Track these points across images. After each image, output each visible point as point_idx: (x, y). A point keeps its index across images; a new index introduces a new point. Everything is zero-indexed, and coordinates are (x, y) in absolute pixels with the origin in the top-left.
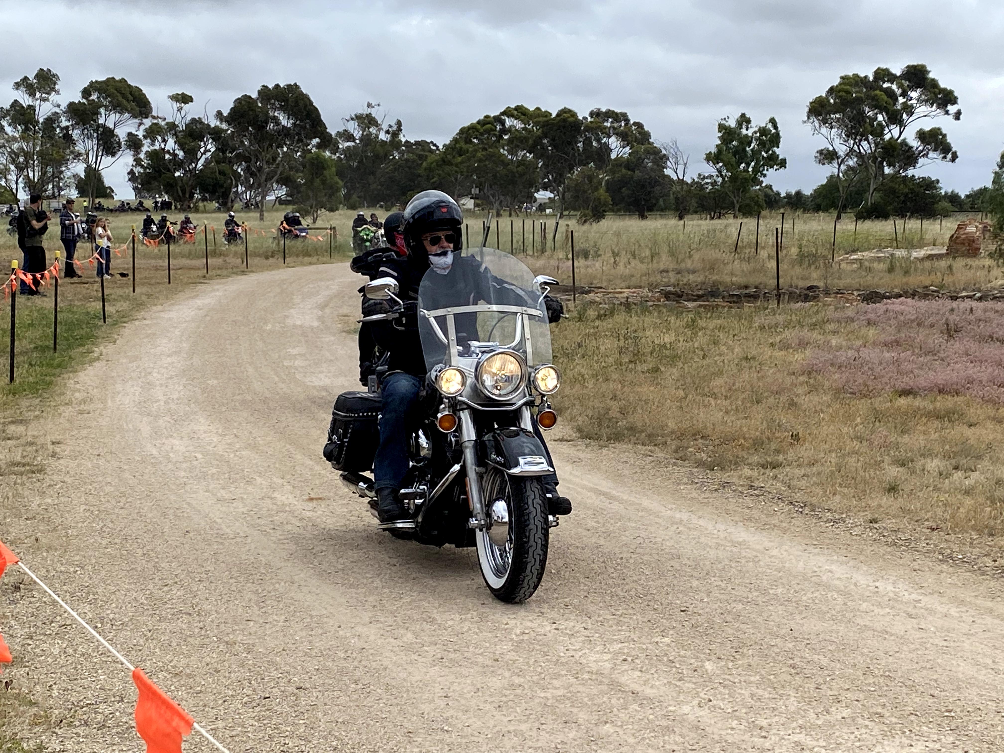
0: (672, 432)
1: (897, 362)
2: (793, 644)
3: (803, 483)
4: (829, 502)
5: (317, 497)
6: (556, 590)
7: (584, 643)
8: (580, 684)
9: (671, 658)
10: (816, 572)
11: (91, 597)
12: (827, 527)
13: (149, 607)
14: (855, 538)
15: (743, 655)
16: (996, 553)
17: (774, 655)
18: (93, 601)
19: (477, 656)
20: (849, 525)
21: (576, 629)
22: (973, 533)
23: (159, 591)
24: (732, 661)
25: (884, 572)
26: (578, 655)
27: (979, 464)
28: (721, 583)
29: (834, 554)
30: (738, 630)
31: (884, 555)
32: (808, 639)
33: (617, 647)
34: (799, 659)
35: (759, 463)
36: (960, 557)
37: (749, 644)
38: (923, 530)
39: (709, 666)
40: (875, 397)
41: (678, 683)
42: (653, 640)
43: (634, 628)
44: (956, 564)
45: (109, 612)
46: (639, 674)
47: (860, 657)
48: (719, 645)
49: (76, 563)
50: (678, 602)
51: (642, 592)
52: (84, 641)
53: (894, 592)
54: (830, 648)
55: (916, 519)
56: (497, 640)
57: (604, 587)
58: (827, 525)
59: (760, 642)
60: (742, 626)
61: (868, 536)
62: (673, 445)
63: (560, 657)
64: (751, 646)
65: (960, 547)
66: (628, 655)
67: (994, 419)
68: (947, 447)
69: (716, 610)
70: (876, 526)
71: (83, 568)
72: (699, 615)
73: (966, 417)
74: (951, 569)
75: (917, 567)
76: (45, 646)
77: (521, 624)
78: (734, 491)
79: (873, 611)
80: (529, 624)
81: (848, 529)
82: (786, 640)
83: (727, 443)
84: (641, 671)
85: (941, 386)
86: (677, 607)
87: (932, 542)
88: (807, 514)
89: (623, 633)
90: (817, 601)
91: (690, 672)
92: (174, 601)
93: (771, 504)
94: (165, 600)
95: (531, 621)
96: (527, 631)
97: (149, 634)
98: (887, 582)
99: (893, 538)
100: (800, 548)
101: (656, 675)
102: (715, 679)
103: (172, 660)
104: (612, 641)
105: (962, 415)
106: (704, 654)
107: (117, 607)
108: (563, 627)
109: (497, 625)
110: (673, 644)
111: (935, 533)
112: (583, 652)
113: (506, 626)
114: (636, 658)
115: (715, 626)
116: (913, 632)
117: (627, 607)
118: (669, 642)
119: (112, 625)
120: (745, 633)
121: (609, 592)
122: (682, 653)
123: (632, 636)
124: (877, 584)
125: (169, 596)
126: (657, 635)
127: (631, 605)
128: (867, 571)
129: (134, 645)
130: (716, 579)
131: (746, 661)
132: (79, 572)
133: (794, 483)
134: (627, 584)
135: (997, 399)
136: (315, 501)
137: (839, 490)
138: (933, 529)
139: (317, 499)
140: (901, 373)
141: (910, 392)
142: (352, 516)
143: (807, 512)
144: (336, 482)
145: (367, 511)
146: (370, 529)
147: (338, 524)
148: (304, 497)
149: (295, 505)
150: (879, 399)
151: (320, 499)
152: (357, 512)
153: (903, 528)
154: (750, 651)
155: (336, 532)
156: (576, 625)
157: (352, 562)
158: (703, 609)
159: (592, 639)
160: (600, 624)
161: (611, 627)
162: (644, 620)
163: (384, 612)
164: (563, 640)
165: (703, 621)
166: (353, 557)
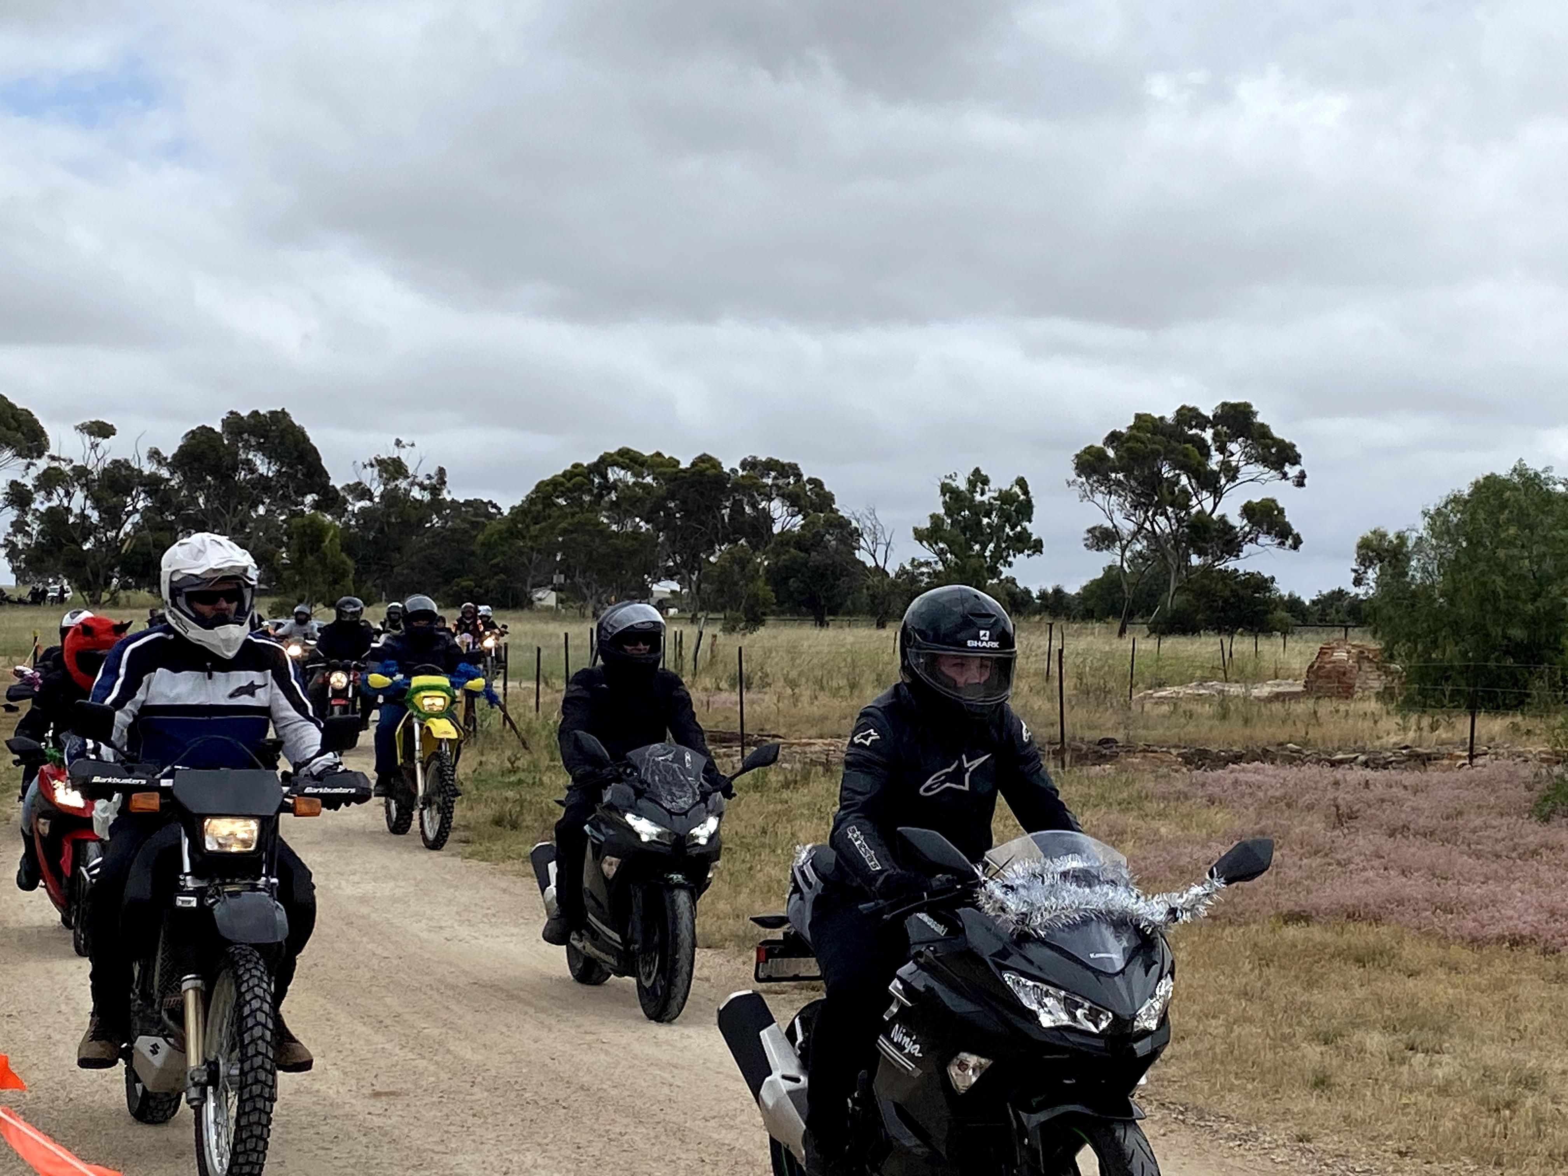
3: (1172, 1070)
4: (1224, 1105)
5: (387, 1090)
12: (1230, 1148)
14: (1280, 1167)
20: (1266, 1145)
22: (1468, 1161)
27: (1444, 1042)
38: (1386, 1155)
40: (1247, 924)
55: (1371, 1135)
58: (1231, 1144)
61: (1301, 1163)
67: (1444, 964)
68: (1387, 1012)
70: (1307, 1146)
73: (1400, 959)
85: (1351, 910)
88: (1193, 1125)
99: (1343, 1168)
105: (1394, 957)
111: (1407, 1160)
135: (1442, 932)
136: (383, 1098)
137: (1236, 1083)
138: (1400, 1153)
139: (386, 1094)
140: (1281, 886)
141: (1302, 917)
142: (451, 1124)
143: (1193, 1121)
144: (413, 1063)
145: (474, 1115)
146: (486, 1148)
147: (430, 1139)
148: (364, 1091)
149: (352, 1105)
150: (1254, 927)
151: (392, 1093)
152: (458, 1118)
153: (1356, 1152)
155: (430, 1153)
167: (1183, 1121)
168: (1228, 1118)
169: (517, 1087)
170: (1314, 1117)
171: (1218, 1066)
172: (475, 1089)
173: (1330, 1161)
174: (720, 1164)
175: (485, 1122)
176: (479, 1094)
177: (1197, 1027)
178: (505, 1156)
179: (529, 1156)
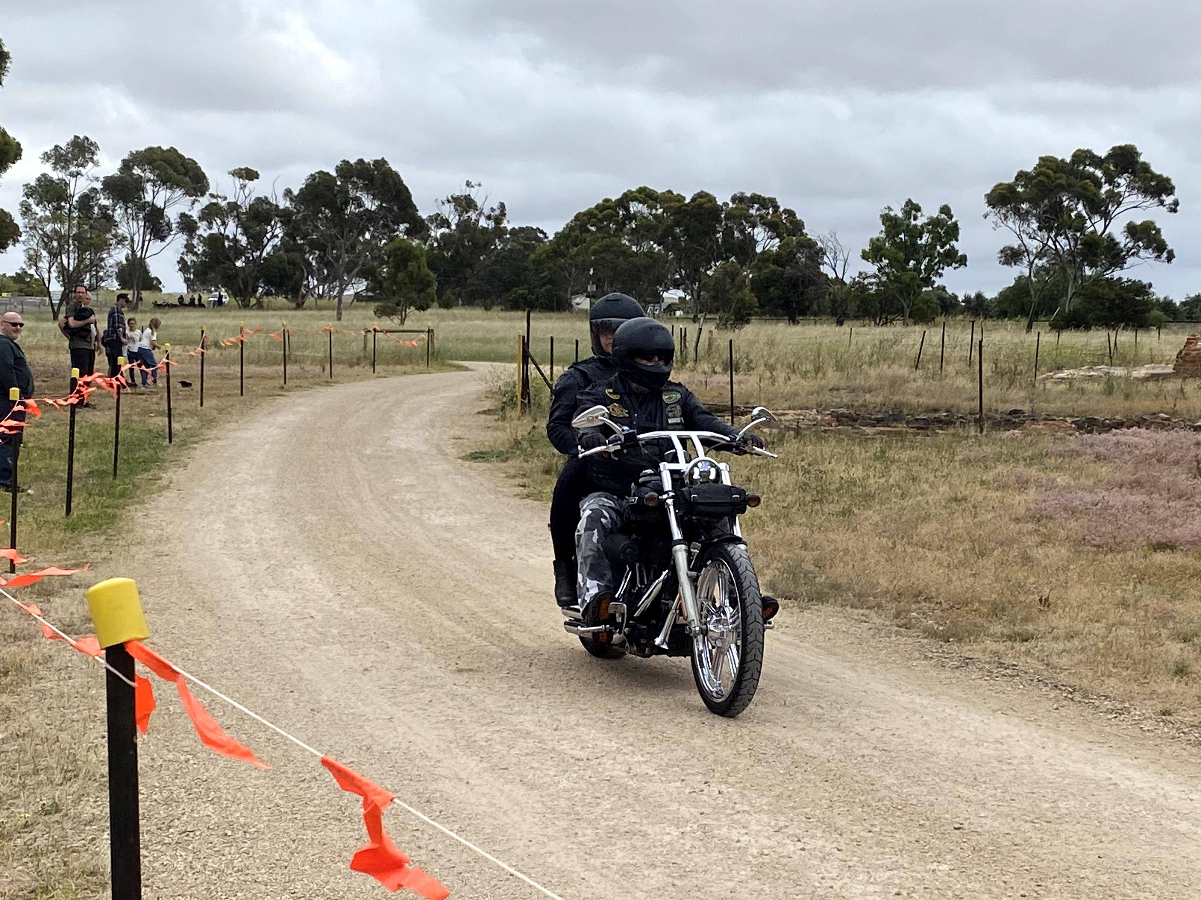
0: (887, 592)
2: (1107, 876)
3: (1064, 661)
4: (1104, 687)
5: (467, 668)
6: (790, 796)
7: (842, 870)
9: (957, 893)
10: (1110, 779)
11: (212, 794)
12: (1108, 719)
13: (286, 810)
14: (1148, 734)
15: (1048, 891)
17: (1087, 891)
18: (216, 800)
19: (709, 884)
20: (1137, 718)
21: (827, 850)
23: (296, 789)
25: (1196, 782)
26: (837, 885)
28: (994, 792)
29: (1125, 754)
30: (1033, 856)
31: (1189, 757)
33: (884, 875)
35: (1002, 635)
37: (1052, 875)
40: (1124, 551)
42: (928, 867)
43: (901, 851)
45: (238, 815)
48: (1012, 875)
49: (187, 749)
50: (947, 816)
51: (899, 801)
52: (213, 853)
56: (730, 862)
57: (851, 794)
58: (1109, 716)
59: (1064, 873)
60: (1036, 850)
61: (1164, 732)
62: (892, 607)
63: (816, 887)
64: (1054, 877)
66: (901, 886)
69: (999, 828)
70: (1169, 718)
71: (194, 756)
72: (979, 834)
76: (165, 859)
77: (757, 841)
78: (981, 669)
80: (766, 842)
81: (1137, 723)
82: (1099, 871)
83: (957, 606)
86: (948, 824)
88: (1079, 702)
89: (887, 857)
90: (1123, 819)
92: (316, 802)
93: (1031, 688)
94: (305, 801)
95: (769, 838)
96: (766, 852)
97: (294, 846)
99: (1197, 735)
100: (1081, 746)
103: (328, 882)
104: (876, 868)
106: (997, 887)
107: (246, 808)
108: (810, 846)
109: (726, 842)
110: (955, 873)
112: (844, 881)
113: (738, 845)
114: (913, 892)
117: (885, 821)
118: (949, 870)
119: (245, 832)
120: (1043, 860)
121: (857, 800)
122: (970, 885)
123: (900, 861)
125: (309, 796)
126: (931, 860)
127: (890, 820)
128: (1174, 778)
129: (277, 860)
130: (988, 786)
132: (192, 762)
133: (1054, 660)
134: (877, 790)
136: (466, 675)
137: (1114, 671)
139: (467, 670)
140: (1152, 522)
141: (1168, 546)
142: (515, 693)
143: (1079, 699)
144: (486, 649)
145: (532, 687)
146: (540, 711)
147: (500, 704)
149: (442, 678)
150: (1130, 553)
151: (471, 670)
152: (520, 689)
154: (1056, 885)
155: (499, 714)
156: (827, 845)
157: (527, 754)
158: (982, 827)
159: (850, 864)
160: (855, 843)
161: (870, 848)
162: (910, 839)
163: (580, 822)
164: (814, 865)
165: (986, 843)
166: (527, 748)
167: (1072, 699)
168: (1107, 697)
169: (563, 667)
170: (1175, 697)
171: (1099, 658)
172: (533, 668)
173: (1186, 730)
174: (716, 726)
175: (540, 693)
176: (536, 672)
177: (1084, 629)
178: (555, 717)
179: (573, 717)
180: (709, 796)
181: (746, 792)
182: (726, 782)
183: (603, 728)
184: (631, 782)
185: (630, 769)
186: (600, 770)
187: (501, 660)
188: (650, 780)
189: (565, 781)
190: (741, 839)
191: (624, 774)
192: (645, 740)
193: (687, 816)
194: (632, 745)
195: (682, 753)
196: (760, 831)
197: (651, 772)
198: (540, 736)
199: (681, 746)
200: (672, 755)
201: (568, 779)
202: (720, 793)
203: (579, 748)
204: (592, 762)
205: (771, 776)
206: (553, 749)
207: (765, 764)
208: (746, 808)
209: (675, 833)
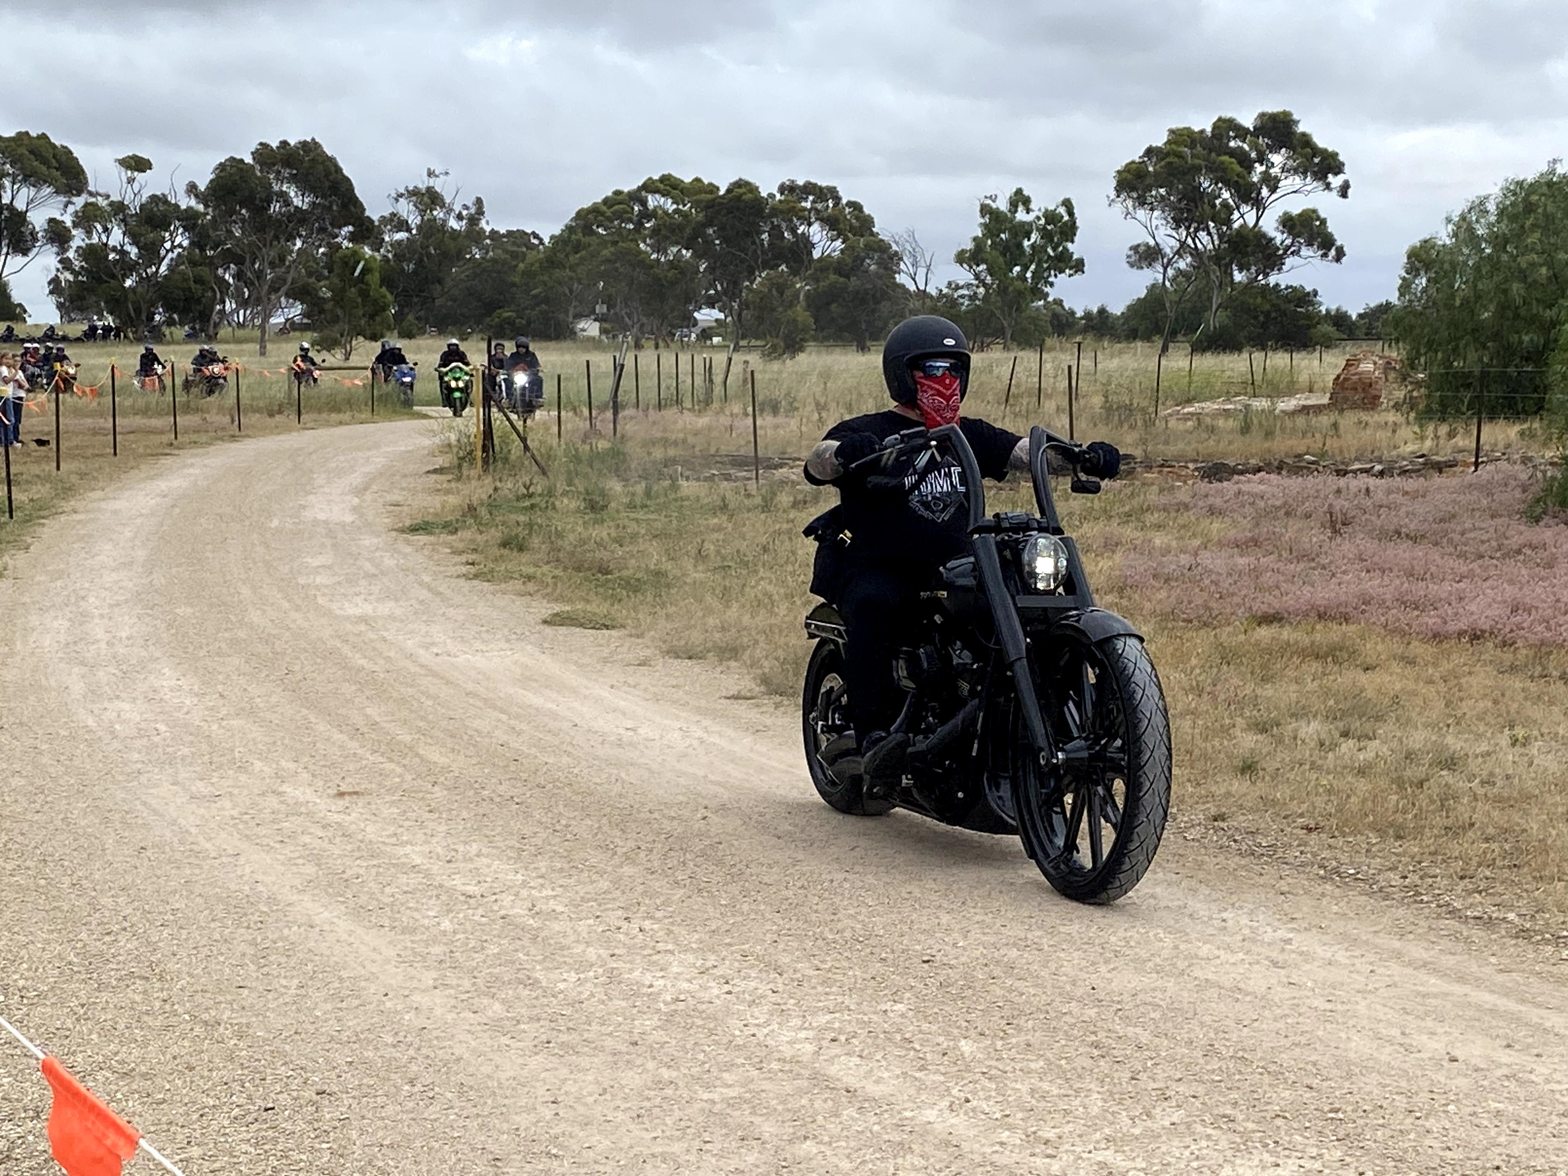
1: (1256, 573)
2: (1096, 1010)
5: (351, 790)
6: (728, 931)
7: (772, 1015)
8: (765, 1079)
9: (907, 1036)
13: (81, 968)
14: (1192, 844)
15: (1019, 1029)
16: (1406, 865)
17: (1066, 1028)
19: (604, 1038)
20: (1182, 825)
21: (759, 992)
22: (1371, 835)
23: (98, 943)
24: (1002, 1038)
25: (1234, 898)
26: (761, 1033)
27: (1380, 728)
29: (1158, 870)
30: (1010, 991)
31: (1235, 870)
32: (1119, 1002)
33: (823, 1019)
34: (1105, 1034)
36: (1352, 871)
37: (1028, 1012)
38: (1295, 831)
39: (966, 1047)
40: (1221, 626)
41: (918, 1075)
42: (879, 1008)
43: (850, 990)
44: (1346, 883)
45: (17, 977)
46: (857, 1060)
47: (1198, 1029)
48: (981, 1013)
50: (917, 947)
51: (862, 932)
53: (1251, 927)
54: (1152, 1015)
55: (1283, 814)
56: (635, 1011)
57: (804, 926)
59: (1045, 1008)
60: (1018, 984)
61: (1211, 841)
63: (733, 1035)
64: (1031, 1014)
65: (1351, 857)
66: (840, 1031)
67: (1402, 658)
68: (1331, 702)
69: (978, 959)
70: (1223, 825)
72: (951, 967)
73: (1360, 655)
74: (1338, 890)
75: (1285, 889)
77: (674, 985)
79: (1218, 957)
80: (686, 985)
81: (1181, 831)
82: (1086, 1005)
84: (860, 1056)
85: (1322, 609)
86: (916, 956)
87: (1308, 849)
89: (832, 997)
90: (1132, 943)
91: (936, 1056)
92: (120, 958)
94: (107, 957)
95: (690, 981)
96: (682, 997)
97: (82, 1011)
98: (1240, 912)
99: (1250, 843)
101: (884, 1063)
102: (975, 1068)
104: (815, 1011)
105: (1354, 652)
106: (959, 1027)
107: (29, 969)
108: (738, 989)
109: (635, 988)
110: (911, 1013)
111: (1314, 835)
112: (770, 1028)
113: (650, 990)
114: (853, 1037)
115: (976, 984)
116: (1279, 989)
117: (839, 957)
118: (904, 1010)
119: (22, 997)
120: (1023, 994)
121: (811, 933)
122: (925, 1026)
123: (846, 1002)
124: (1225, 915)
125: (113, 951)
126: (886, 999)
127: (846, 954)
128: (1209, 895)
129: (58, 1029)
130: (977, 910)
131: (1022, 1038)
134: (839, 920)
135: (1407, 628)
136: (347, 798)
138: (1310, 830)
139: (350, 794)
141: (1275, 618)
142: (407, 819)
144: (381, 766)
145: (430, 811)
146: (434, 840)
147: (384, 833)
148: (330, 791)
149: (315, 804)
150: (1230, 629)
151: (356, 793)
152: (414, 814)
153: (1265, 829)
154: (1030, 1022)
155: (380, 845)
156: (760, 986)
157: (405, 892)
158: (956, 958)
159: (784, 1007)
160: (796, 983)
161: (814, 988)
162: (865, 976)
163: (457, 971)
164: (738, 1010)
165: (957, 977)
166: (408, 884)
169: (476, 786)
170: (1234, 799)
172: (436, 788)
173: (1239, 838)
174: (655, 852)
175: (440, 818)
176: (439, 793)
178: (452, 847)
179: (475, 846)
180: (627, 934)
181: (674, 928)
182: (652, 918)
183: (510, 858)
184: (531, 921)
185: (534, 906)
186: (496, 908)
187: (397, 780)
188: (556, 918)
189: (448, 922)
190: (655, 983)
191: (527, 912)
192: (561, 870)
193: (594, 958)
194: (542, 877)
195: (604, 884)
196: (679, 974)
197: (560, 909)
198: (427, 870)
199: (605, 876)
200: (590, 888)
201: (451, 921)
202: (641, 930)
203: (474, 882)
204: (486, 900)
205: (710, 909)
206: (441, 886)
207: (705, 894)
208: (670, 947)
209: (573, 977)
